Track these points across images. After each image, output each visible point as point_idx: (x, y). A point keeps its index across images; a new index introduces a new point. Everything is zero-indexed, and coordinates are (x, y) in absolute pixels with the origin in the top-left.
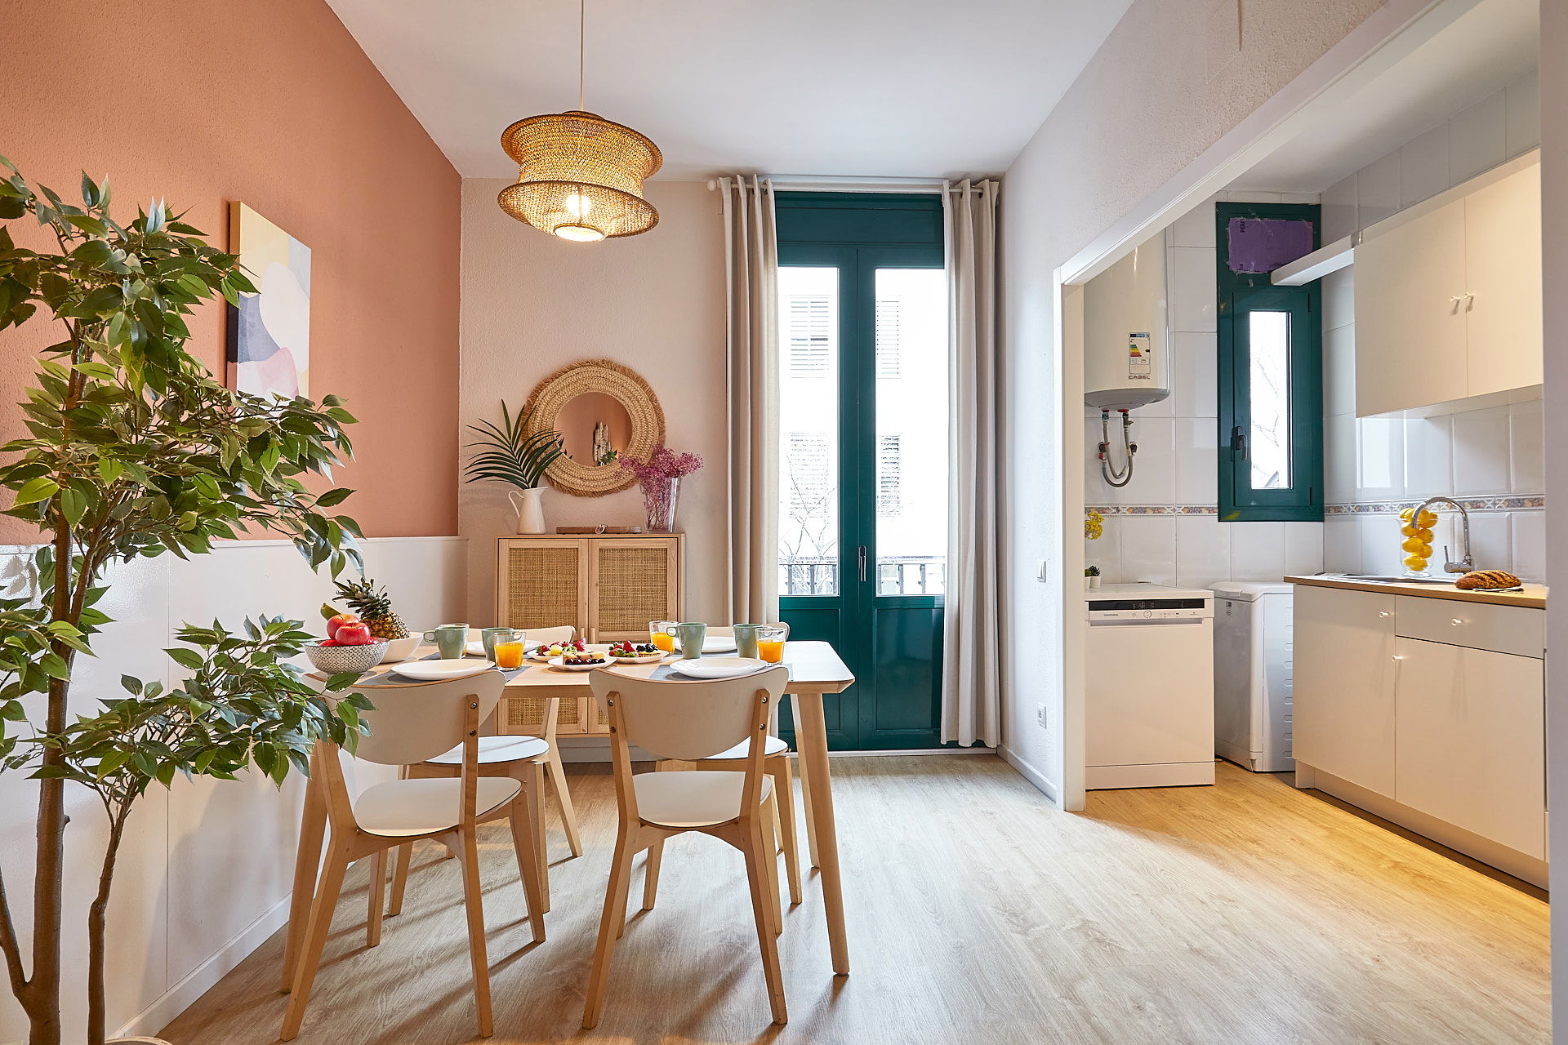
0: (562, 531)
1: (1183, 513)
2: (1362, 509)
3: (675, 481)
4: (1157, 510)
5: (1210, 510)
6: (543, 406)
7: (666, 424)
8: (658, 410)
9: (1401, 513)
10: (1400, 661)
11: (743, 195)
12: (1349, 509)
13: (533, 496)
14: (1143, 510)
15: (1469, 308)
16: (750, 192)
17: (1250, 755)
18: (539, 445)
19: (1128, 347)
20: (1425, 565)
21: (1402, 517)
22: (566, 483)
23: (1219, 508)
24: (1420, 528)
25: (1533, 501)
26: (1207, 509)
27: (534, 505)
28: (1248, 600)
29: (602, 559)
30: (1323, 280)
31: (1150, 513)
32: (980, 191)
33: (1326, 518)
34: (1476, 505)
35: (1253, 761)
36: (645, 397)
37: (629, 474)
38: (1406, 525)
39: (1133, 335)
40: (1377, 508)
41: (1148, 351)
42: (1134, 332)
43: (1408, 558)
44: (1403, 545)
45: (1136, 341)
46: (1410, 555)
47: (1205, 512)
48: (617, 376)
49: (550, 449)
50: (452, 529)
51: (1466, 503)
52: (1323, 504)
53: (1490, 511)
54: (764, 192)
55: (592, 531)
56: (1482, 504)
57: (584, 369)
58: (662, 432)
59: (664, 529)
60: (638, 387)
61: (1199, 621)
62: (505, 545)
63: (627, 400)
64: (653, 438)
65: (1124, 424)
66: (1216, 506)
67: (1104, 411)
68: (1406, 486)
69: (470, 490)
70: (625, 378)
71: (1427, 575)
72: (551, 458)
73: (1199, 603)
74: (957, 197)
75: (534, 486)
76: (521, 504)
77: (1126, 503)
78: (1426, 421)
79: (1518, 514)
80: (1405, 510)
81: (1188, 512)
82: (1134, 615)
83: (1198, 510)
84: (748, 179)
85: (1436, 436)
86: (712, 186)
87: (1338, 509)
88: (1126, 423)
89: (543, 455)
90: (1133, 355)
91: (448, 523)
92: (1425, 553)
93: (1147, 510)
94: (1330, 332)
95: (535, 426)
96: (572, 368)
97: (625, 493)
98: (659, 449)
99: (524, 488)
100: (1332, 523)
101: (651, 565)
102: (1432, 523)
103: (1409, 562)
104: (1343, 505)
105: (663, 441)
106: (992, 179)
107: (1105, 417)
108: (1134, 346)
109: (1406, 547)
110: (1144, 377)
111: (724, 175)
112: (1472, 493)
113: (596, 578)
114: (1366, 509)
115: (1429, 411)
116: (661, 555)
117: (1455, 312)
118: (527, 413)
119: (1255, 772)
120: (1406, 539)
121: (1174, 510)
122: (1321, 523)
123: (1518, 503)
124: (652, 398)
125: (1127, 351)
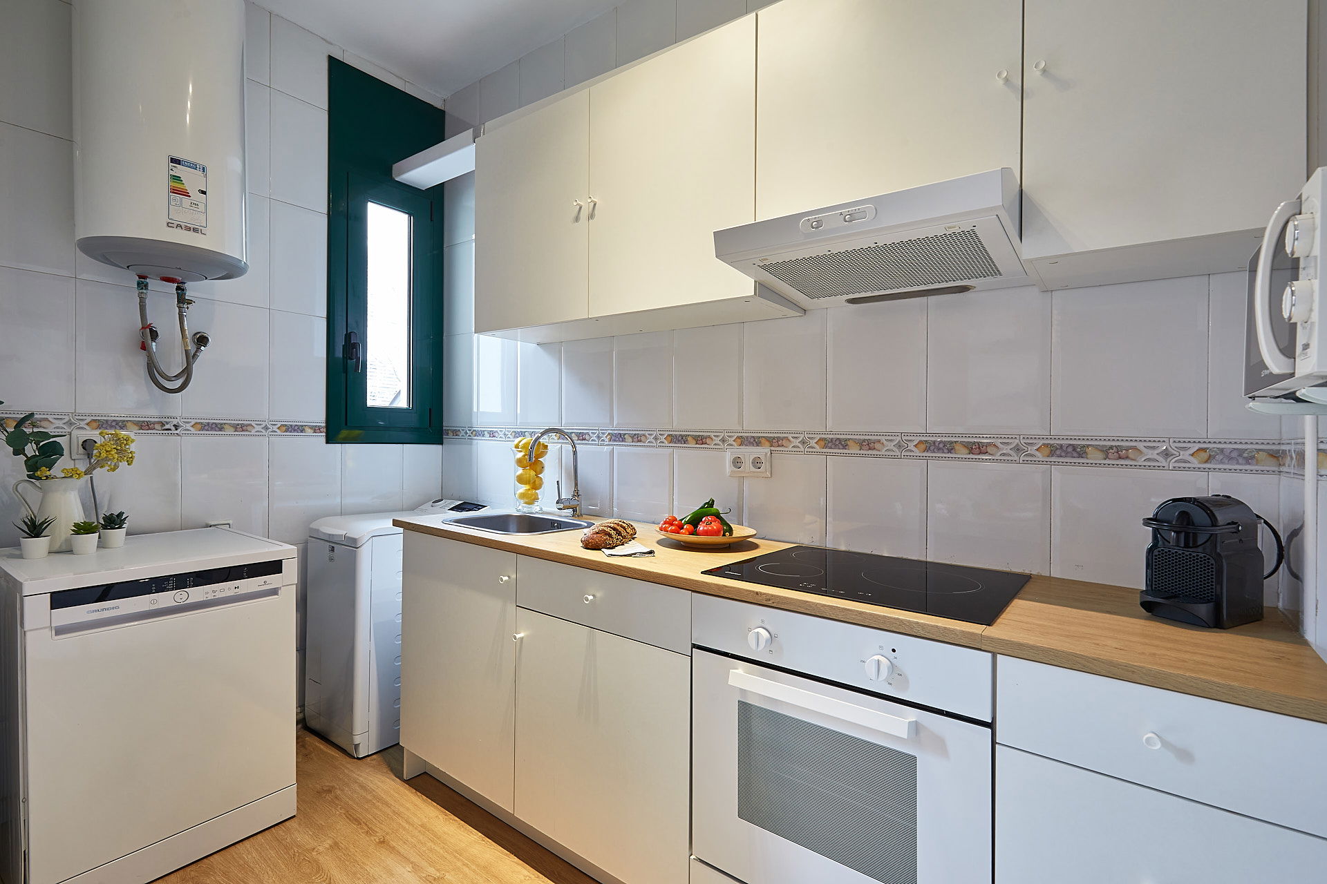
1: (279, 432)
2: (480, 434)
4: (241, 428)
5: (316, 429)
9: (517, 440)
10: (522, 639)
12: (466, 433)
14: (219, 427)
15: (591, 216)
17: (352, 740)
19: (166, 178)
20: (536, 499)
21: (517, 447)
23: (327, 427)
24: (532, 459)
25: (633, 436)
26: (311, 427)
28: (352, 544)
30: (446, 185)
31: (230, 431)
33: (444, 441)
34: (582, 437)
35: (357, 746)
38: (520, 455)
39: (174, 161)
40: (492, 434)
41: (204, 193)
42: (177, 156)
43: (521, 491)
44: (518, 476)
45: (179, 171)
46: (523, 488)
47: (309, 432)
51: (573, 435)
52: (442, 427)
53: (593, 444)
56: (587, 437)
61: (274, 592)
65: (179, 302)
66: (324, 425)
67: (140, 277)
68: (519, 412)
71: (538, 509)
73: (274, 567)
77: (189, 416)
78: (538, 347)
79: (619, 449)
80: (520, 439)
81: (286, 431)
82: (154, 602)
83: (300, 429)
85: (547, 363)
87: (456, 433)
88: (182, 300)
90: (175, 191)
92: (536, 485)
93: (225, 427)
94: (451, 246)
100: (450, 446)
102: (542, 454)
103: (523, 496)
104: (460, 429)
107: (142, 285)
108: (176, 178)
109: (520, 480)
110: (195, 230)
112: (578, 424)
114: (481, 434)
115: (543, 334)
117: (577, 219)
119: (358, 758)
120: (520, 471)
121: (266, 428)
122: (441, 446)
123: (619, 437)
125: (164, 184)
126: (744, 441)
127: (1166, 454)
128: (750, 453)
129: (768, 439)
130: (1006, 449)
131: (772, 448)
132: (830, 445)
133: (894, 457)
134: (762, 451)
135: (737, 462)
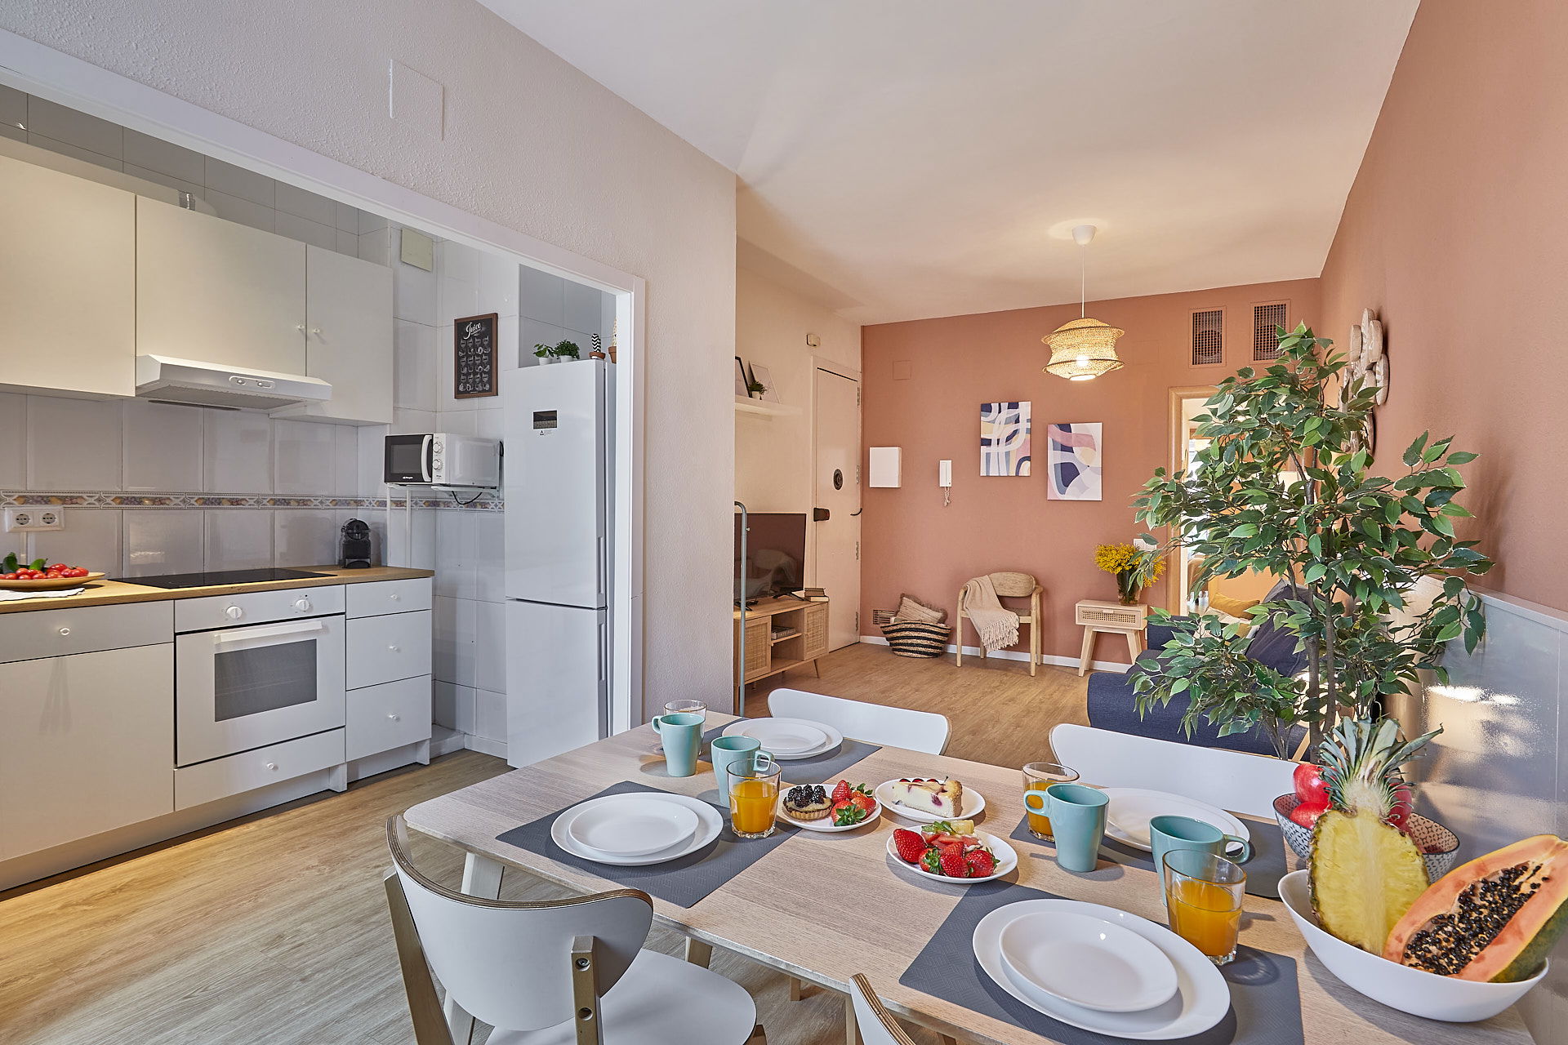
126: (25, 500)
127: (321, 502)
128: (37, 512)
129: (59, 498)
130: (252, 502)
131: (65, 506)
132: (126, 502)
133: (181, 509)
134: (55, 509)
135: (22, 519)
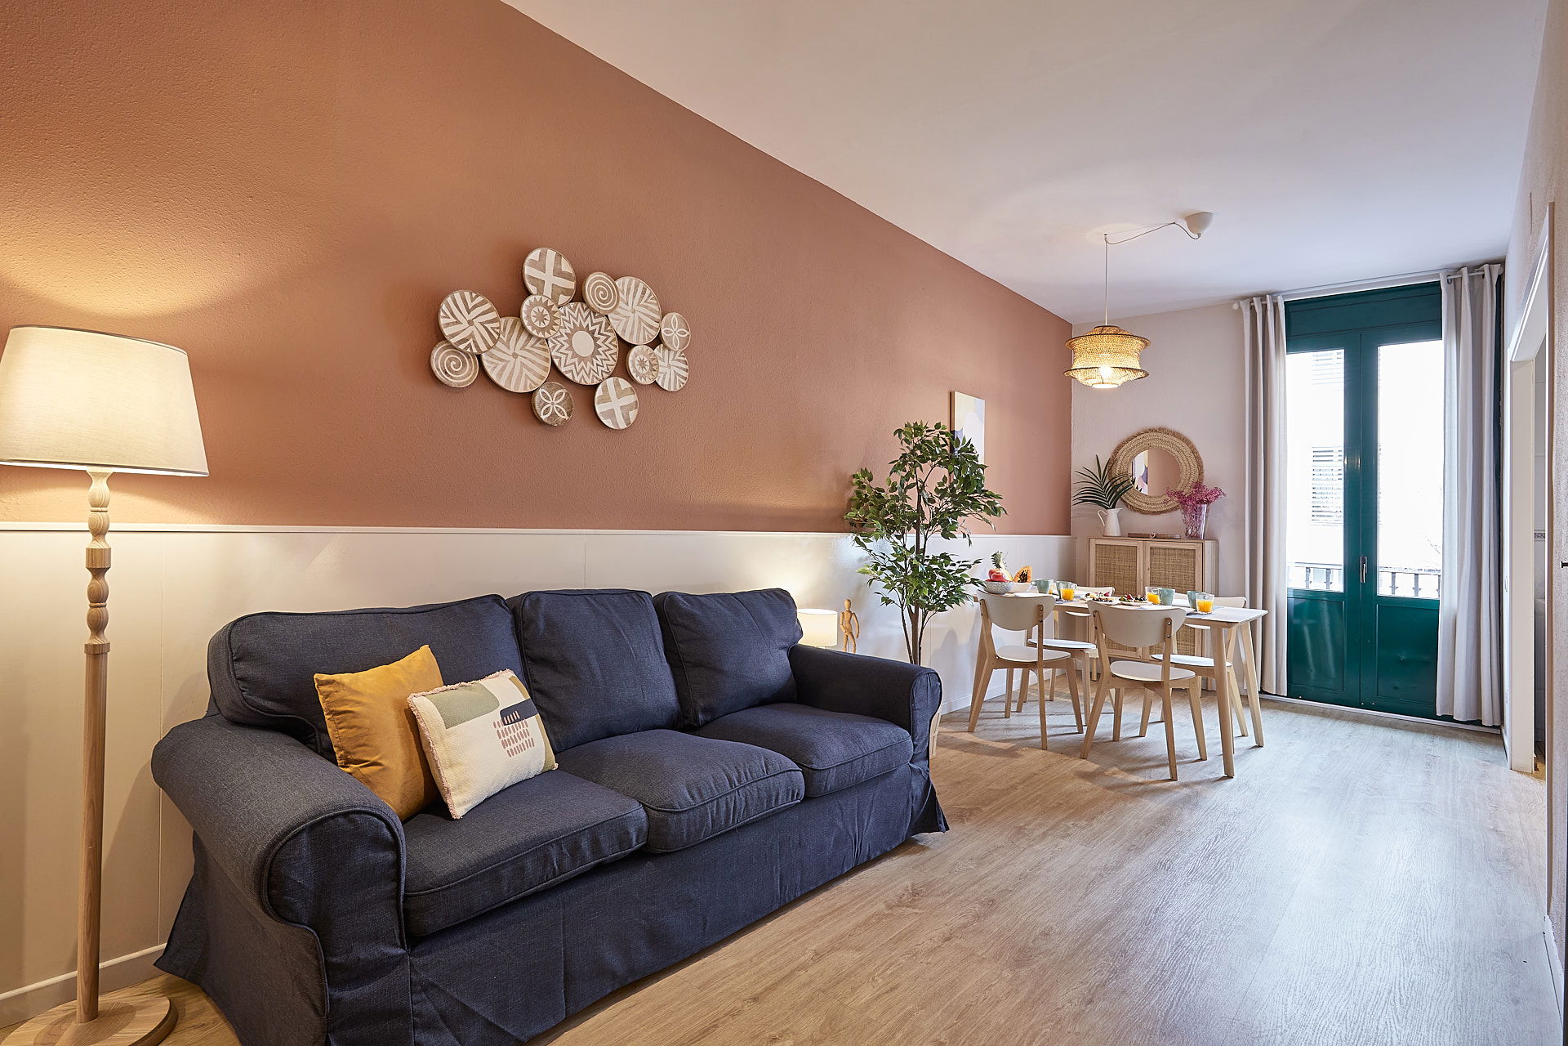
0: (1131, 536)
3: (1205, 506)
6: (1121, 458)
7: (1204, 468)
8: (1198, 459)
11: (1259, 310)
13: (1113, 514)
16: (1265, 307)
18: (1118, 482)
22: (1136, 506)
27: (1113, 520)
29: (1152, 554)
32: (1482, 273)
36: (1189, 450)
37: (1174, 502)
48: (1169, 438)
49: (1125, 485)
50: (1066, 531)
54: (1275, 305)
55: (1148, 536)
57: (1147, 434)
58: (1201, 473)
59: (1198, 537)
60: (1184, 444)
62: (1093, 542)
63: (1176, 452)
64: (1194, 478)
69: (1077, 509)
70: (1175, 439)
72: (1125, 490)
74: (1454, 283)
75: (1114, 507)
76: (1105, 518)
84: (1263, 297)
86: (1235, 306)
89: (1121, 487)
91: (1065, 528)
95: (1116, 471)
96: (1139, 435)
97: (1175, 513)
98: (1198, 485)
99: (1107, 509)
101: (1184, 560)
105: (1202, 480)
106: (1492, 263)
111: (1244, 298)
113: (1148, 565)
116: (1191, 554)
118: (1111, 463)
124: (1194, 451)
